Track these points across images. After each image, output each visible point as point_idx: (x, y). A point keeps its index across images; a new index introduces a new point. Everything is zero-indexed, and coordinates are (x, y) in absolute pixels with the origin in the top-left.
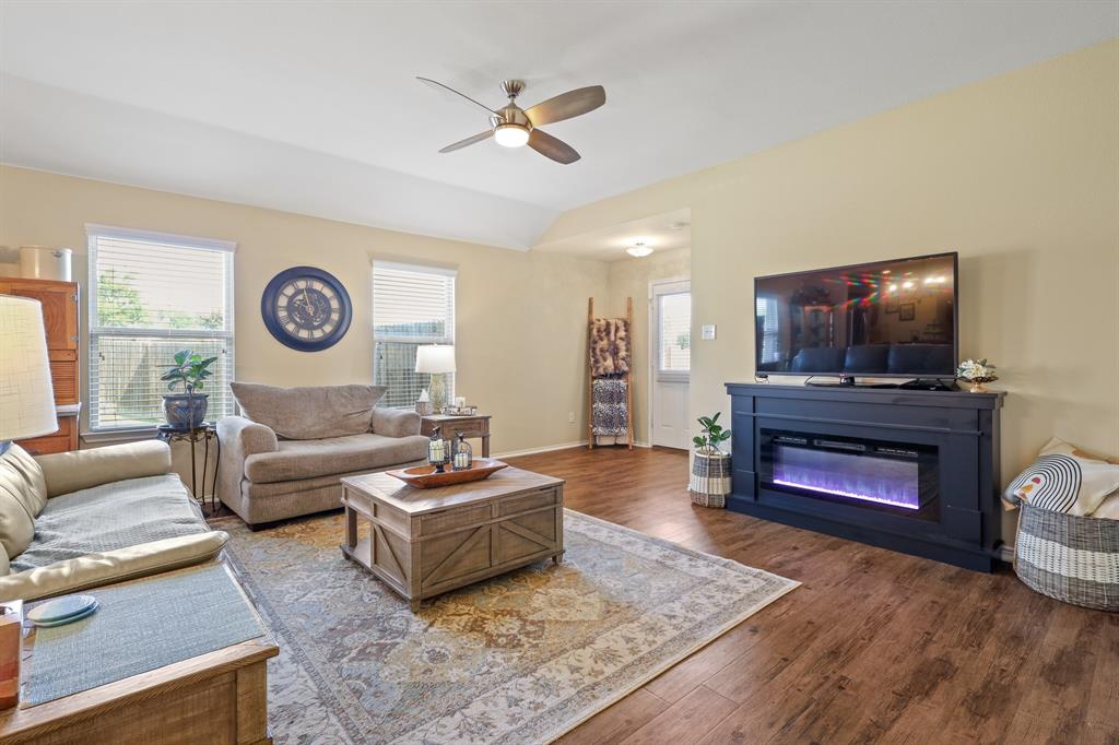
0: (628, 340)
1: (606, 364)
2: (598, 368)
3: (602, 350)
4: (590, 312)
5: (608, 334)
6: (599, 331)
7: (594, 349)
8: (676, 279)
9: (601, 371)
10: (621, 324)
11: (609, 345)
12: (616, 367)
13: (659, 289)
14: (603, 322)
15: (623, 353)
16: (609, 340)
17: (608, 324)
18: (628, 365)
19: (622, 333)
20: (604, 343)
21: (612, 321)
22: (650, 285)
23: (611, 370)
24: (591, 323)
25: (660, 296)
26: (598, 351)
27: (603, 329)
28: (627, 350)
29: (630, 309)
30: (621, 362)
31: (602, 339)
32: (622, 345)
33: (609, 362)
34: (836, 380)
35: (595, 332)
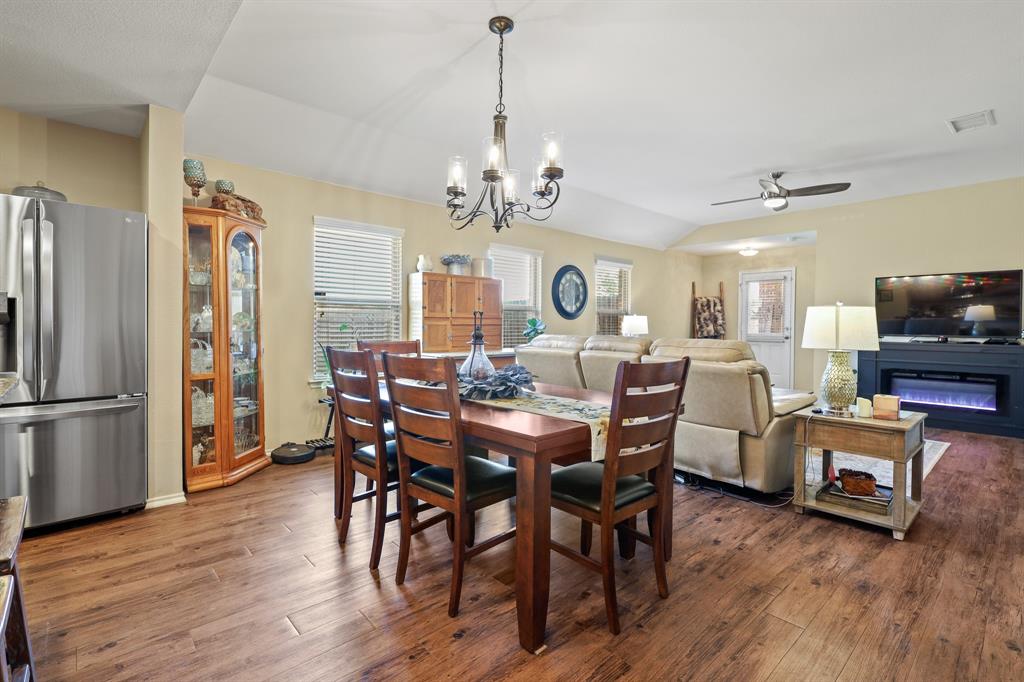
0: (722, 311)
1: (709, 328)
2: (702, 332)
3: (705, 319)
4: (694, 292)
5: (709, 308)
6: (702, 305)
7: (699, 319)
8: (763, 270)
9: (705, 334)
10: (717, 301)
11: (710, 315)
12: (716, 331)
13: (747, 277)
14: (704, 300)
15: (720, 322)
16: (710, 311)
17: (708, 301)
18: (724, 330)
19: (719, 308)
20: (706, 314)
21: (711, 299)
22: (740, 274)
23: (712, 333)
24: (694, 302)
25: (747, 282)
26: (702, 320)
27: (705, 304)
28: (723, 319)
29: (721, 291)
30: (719, 328)
31: (704, 312)
32: (719, 316)
33: (711, 327)
34: (936, 339)
35: (699, 306)
